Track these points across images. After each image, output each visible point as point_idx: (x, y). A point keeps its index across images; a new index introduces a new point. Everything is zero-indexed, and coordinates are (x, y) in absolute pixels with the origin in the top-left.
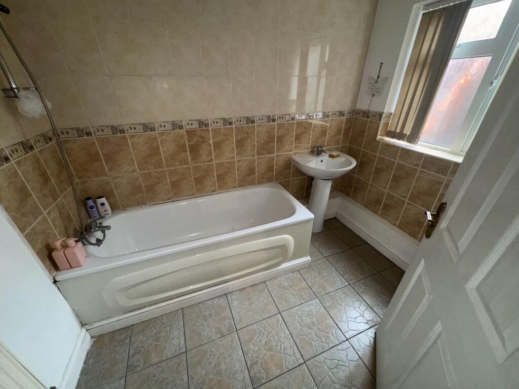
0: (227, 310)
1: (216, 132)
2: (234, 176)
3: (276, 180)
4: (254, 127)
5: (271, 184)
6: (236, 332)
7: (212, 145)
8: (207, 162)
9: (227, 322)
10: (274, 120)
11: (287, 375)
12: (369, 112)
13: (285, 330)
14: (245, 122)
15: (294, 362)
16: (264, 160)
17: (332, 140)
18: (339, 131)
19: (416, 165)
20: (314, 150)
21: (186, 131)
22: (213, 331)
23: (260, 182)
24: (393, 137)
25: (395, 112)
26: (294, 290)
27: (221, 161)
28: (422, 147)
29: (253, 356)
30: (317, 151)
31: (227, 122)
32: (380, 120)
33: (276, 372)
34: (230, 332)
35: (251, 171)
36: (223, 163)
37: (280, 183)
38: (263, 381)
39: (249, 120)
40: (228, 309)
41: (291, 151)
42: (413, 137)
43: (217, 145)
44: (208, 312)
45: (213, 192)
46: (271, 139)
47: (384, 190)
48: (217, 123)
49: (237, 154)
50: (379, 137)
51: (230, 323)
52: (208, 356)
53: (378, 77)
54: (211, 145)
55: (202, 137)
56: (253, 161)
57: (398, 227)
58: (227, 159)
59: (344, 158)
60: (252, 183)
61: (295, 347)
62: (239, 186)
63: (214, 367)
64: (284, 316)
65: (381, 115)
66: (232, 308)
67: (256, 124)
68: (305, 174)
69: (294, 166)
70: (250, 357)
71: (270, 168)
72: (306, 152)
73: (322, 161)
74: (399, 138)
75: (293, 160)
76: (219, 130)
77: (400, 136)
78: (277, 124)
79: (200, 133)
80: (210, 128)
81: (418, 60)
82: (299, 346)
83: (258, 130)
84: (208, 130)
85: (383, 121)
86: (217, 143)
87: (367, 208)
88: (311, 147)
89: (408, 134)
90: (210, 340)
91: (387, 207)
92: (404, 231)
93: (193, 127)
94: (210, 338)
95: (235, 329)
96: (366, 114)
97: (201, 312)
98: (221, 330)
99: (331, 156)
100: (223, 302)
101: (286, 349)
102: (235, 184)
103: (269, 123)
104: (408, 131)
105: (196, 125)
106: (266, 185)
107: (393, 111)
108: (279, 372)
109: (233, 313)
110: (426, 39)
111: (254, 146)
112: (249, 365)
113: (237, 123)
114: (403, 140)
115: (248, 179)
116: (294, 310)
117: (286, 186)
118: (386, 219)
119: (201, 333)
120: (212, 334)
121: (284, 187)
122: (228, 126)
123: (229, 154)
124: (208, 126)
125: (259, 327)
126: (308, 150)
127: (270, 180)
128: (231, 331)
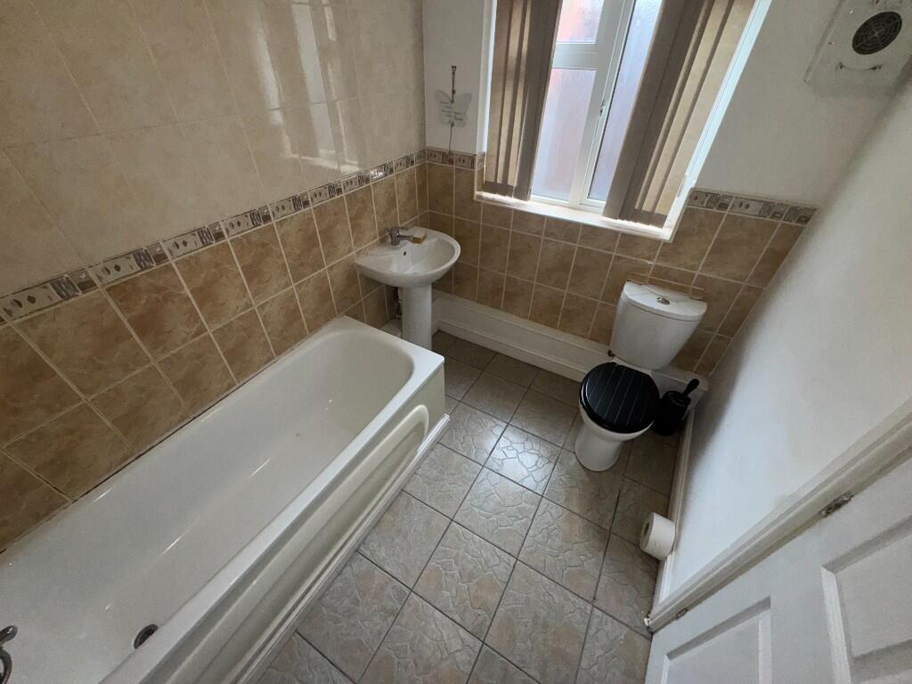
0: (376, 572)
1: (191, 265)
2: (262, 339)
3: (339, 312)
4: (271, 228)
5: (335, 322)
6: (412, 594)
7: (190, 296)
8: (194, 337)
9: (389, 590)
10: (306, 204)
11: (509, 591)
12: (450, 153)
13: (472, 538)
14: (250, 224)
15: (507, 569)
16: (309, 284)
17: (405, 211)
18: (411, 190)
19: (538, 233)
20: (386, 237)
21: (108, 290)
22: (377, 619)
23: (315, 328)
24: (494, 192)
25: (488, 151)
26: (451, 474)
27: (225, 322)
28: (539, 204)
29: (456, 604)
30: (392, 238)
31: (209, 235)
32: (473, 167)
33: (493, 598)
34: (404, 601)
35: (292, 315)
36: (230, 325)
37: (348, 314)
38: (488, 623)
39: (260, 217)
40: (378, 572)
41: (350, 251)
42: (522, 191)
43: (205, 294)
44: (347, 601)
45: (229, 388)
46: (310, 240)
47: (501, 274)
48: (185, 243)
49: (254, 296)
50: (477, 193)
51: (393, 588)
52: (396, 660)
53: (454, 92)
54: (188, 299)
55: (158, 290)
56: (290, 294)
57: (530, 319)
58: (235, 313)
59: (434, 238)
60: (300, 337)
61: (497, 550)
62: (279, 354)
63: (416, 665)
64: (460, 521)
65: (472, 158)
66: (381, 564)
67: (274, 222)
68: (379, 284)
69: (361, 275)
70: (453, 608)
71: (324, 296)
72: (373, 244)
73: (405, 254)
74: (504, 194)
75: (359, 266)
76: (196, 258)
77: (504, 189)
78: (314, 209)
79: (150, 280)
80: (172, 262)
81: (506, 67)
82: (500, 544)
83: (282, 231)
84: (169, 268)
85: (477, 169)
86: (201, 289)
87: (481, 303)
88: (380, 233)
89: (515, 185)
90: (382, 637)
91: (510, 297)
92: (539, 322)
93: (121, 273)
94: (380, 634)
95: (407, 592)
96: (448, 157)
97: (336, 611)
98: (388, 608)
99: (416, 241)
100: (361, 566)
101: (489, 561)
102: (269, 354)
103: (298, 212)
104: (513, 180)
105: (130, 268)
106: (325, 329)
107: (485, 149)
108: (498, 595)
109: (388, 569)
110: (512, 31)
111: (284, 265)
112: (458, 620)
113: (232, 232)
114: (511, 196)
115: (290, 333)
116: (467, 503)
117: (356, 315)
118: (512, 314)
119: (360, 641)
120: (379, 627)
121: (355, 317)
122: (215, 244)
123: (237, 299)
124: (165, 257)
125: (438, 561)
126: (375, 241)
127: (329, 316)
128: (403, 597)
